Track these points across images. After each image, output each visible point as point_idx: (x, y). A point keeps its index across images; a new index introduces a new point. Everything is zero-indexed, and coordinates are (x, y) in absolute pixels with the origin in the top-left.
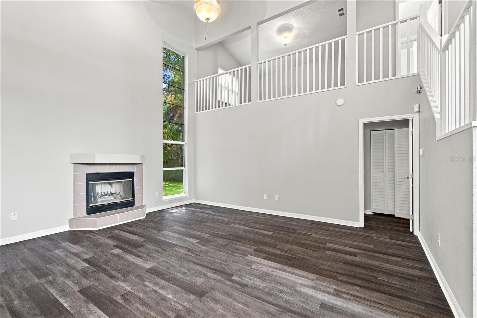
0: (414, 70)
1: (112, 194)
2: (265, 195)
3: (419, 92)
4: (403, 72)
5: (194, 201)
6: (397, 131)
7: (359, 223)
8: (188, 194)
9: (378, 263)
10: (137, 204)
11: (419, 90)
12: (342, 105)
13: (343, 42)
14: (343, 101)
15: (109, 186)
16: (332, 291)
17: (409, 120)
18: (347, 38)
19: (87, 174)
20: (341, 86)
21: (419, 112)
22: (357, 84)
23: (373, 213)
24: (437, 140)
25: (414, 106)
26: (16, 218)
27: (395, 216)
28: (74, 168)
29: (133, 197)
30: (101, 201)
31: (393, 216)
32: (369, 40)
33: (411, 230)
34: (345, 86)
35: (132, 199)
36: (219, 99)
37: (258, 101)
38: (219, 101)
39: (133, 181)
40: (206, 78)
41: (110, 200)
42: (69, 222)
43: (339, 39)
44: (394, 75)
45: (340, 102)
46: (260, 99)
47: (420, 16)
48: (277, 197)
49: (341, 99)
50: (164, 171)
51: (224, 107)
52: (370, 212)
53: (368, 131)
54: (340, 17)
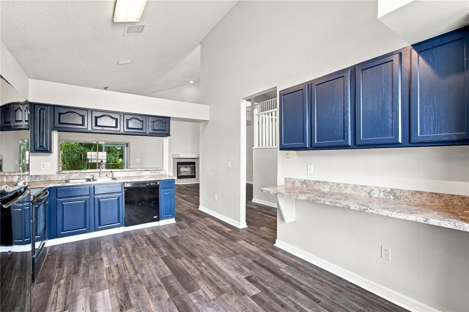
1: (186, 172)
10: (196, 177)
15: (186, 168)
19: (177, 162)
28: (173, 159)
29: (195, 174)
30: (182, 174)
39: (195, 166)
41: (186, 174)
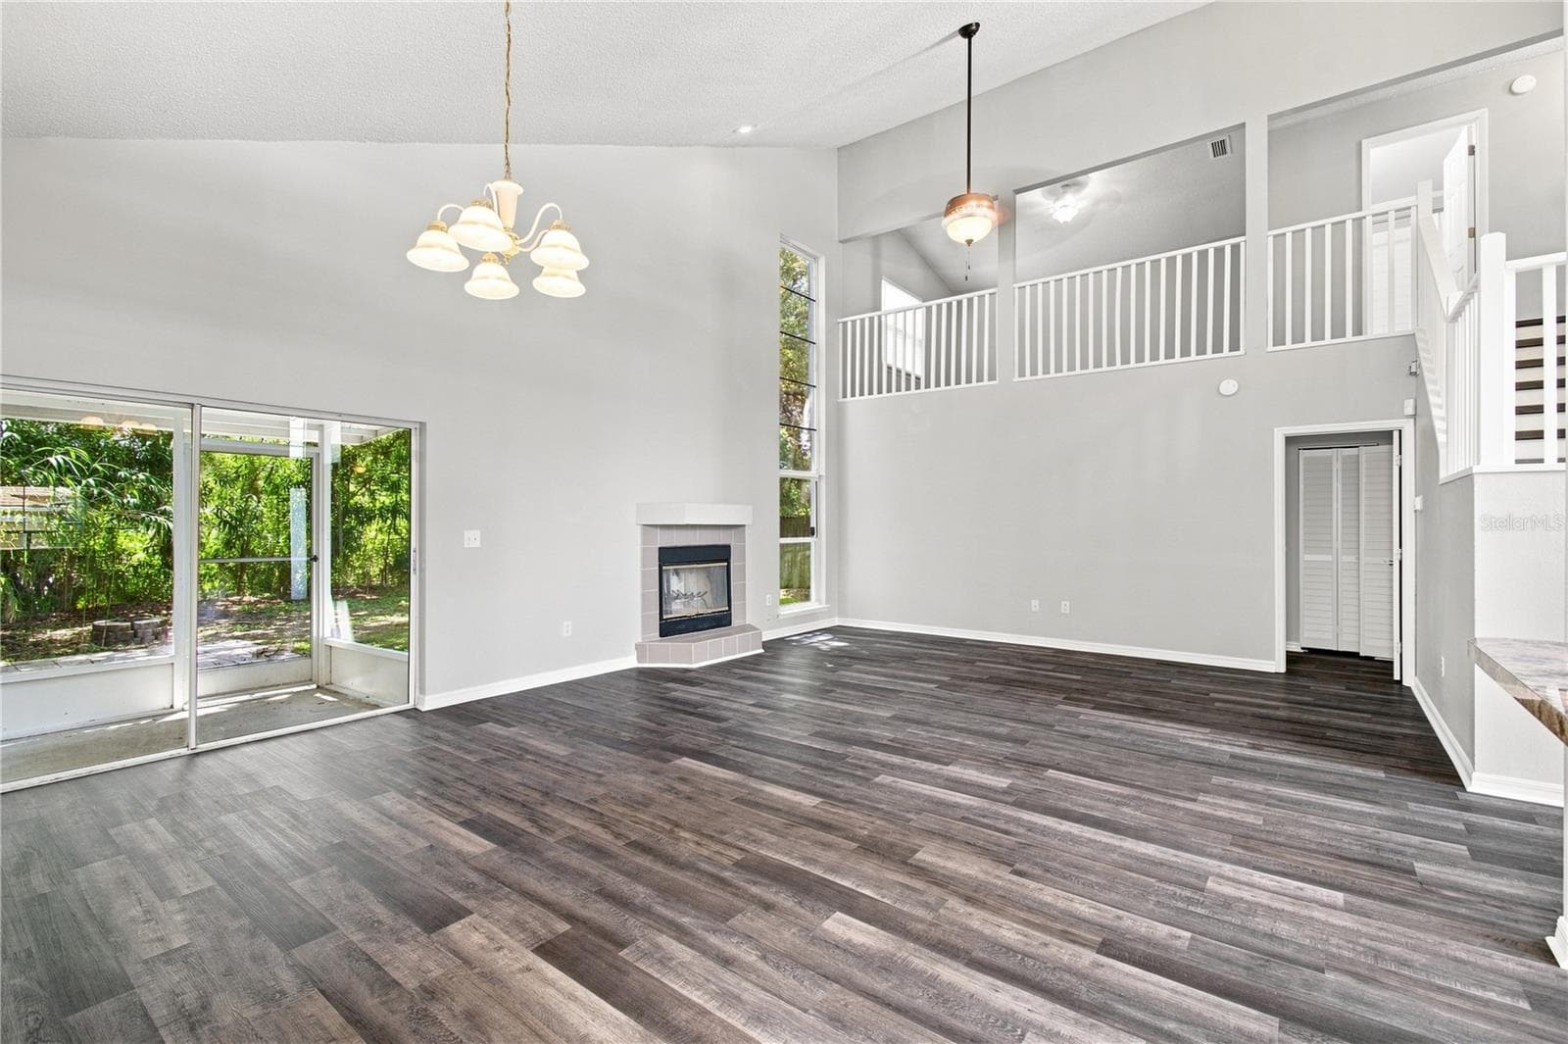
0: (1405, 326)
2: (1035, 603)
3: (1415, 374)
4: (1377, 325)
5: (836, 622)
6: (1365, 452)
7: (1273, 663)
8: (827, 603)
9: (1324, 719)
10: (736, 621)
11: (1413, 370)
12: (1233, 394)
13: (1236, 248)
14: (1237, 386)
16: (1245, 744)
17: (1392, 431)
18: (1245, 241)
19: (660, 549)
20: (1230, 351)
21: (1414, 416)
22: (1271, 348)
23: (1303, 648)
24: (1440, 483)
25: (1403, 404)
26: (570, 634)
27: (1361, 654)
28: (644, 535)
29: (729, 605)
31: (1355, 655)
32: (1299, 251)
33: (1397, 677)
34: (1242, 351)
35: (727, 608)
36: (890, 362)
37: (1017, 379)
38: (889, 368)
39: (728, 567)
40: (862, 316)
42: (636, 648)
43: (1227, 244)
44: (1358, 330)
45: (1229, 387)
46: (1022, 374)
47: (1417, 206)
48: (1065, 607)
49: (1231, 381)
50: (782, 546)
51: (913, 390)
52: (1296, 648)
53: (1293, 449)
54: (1217, 158)
